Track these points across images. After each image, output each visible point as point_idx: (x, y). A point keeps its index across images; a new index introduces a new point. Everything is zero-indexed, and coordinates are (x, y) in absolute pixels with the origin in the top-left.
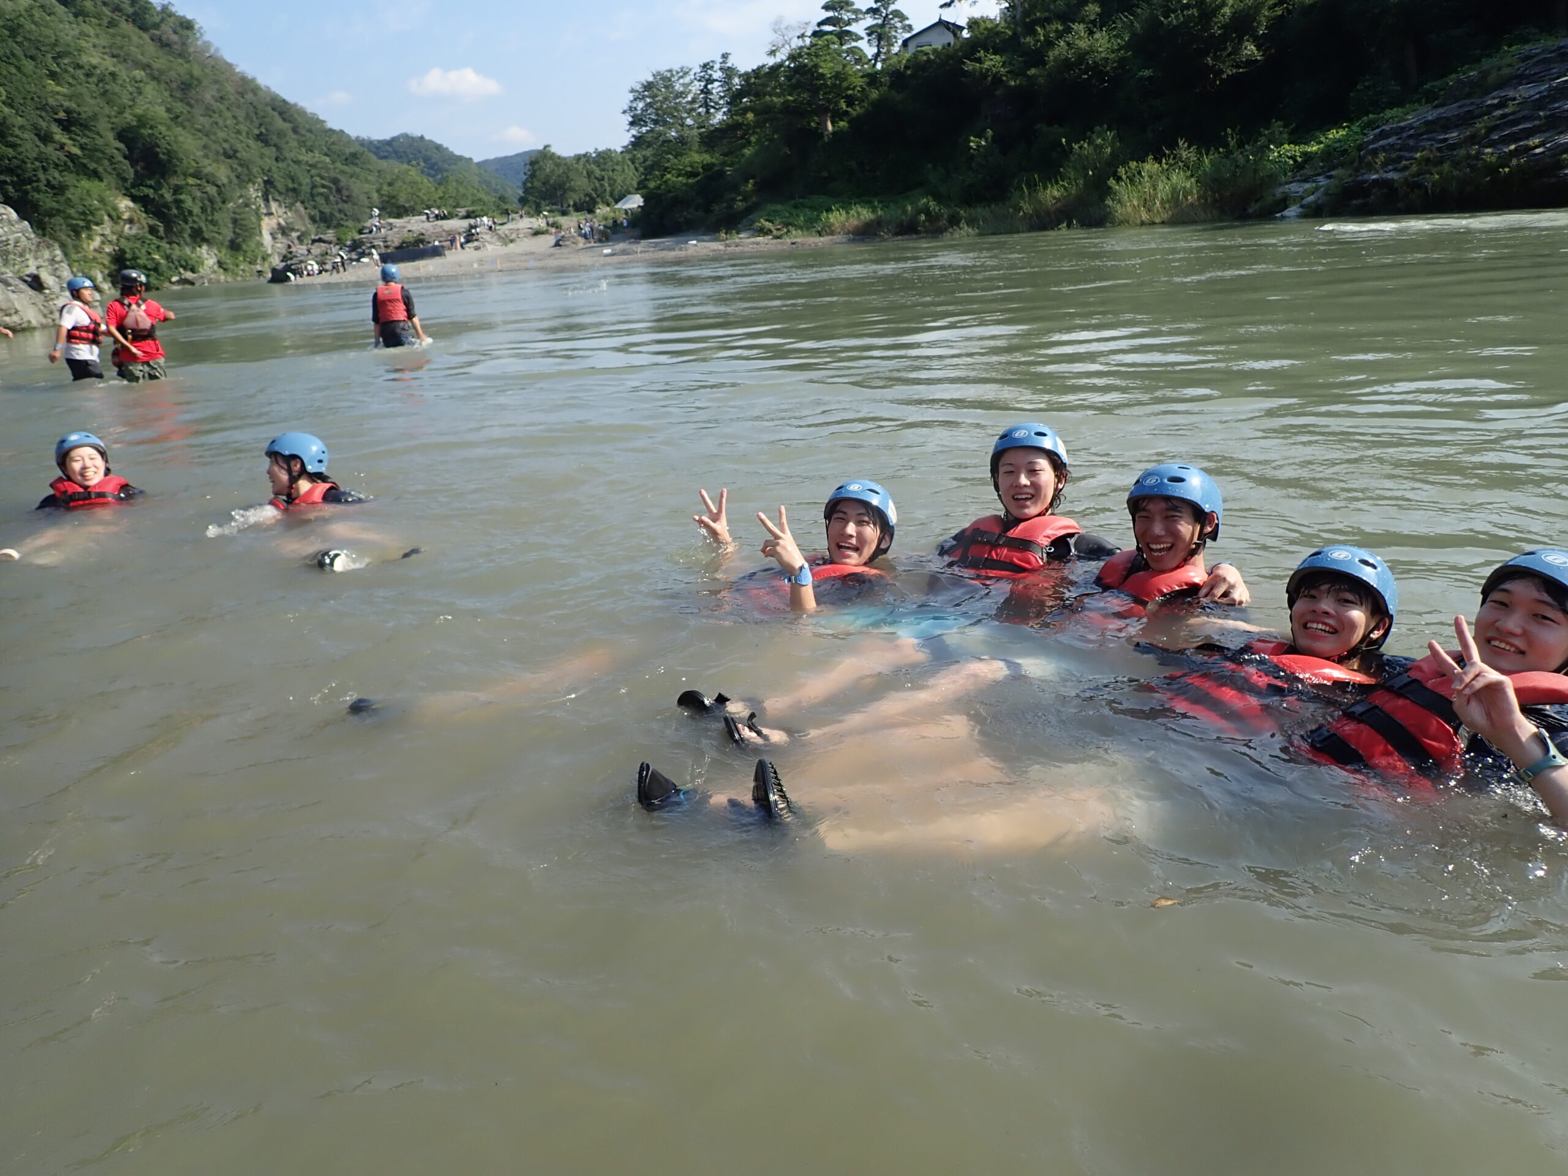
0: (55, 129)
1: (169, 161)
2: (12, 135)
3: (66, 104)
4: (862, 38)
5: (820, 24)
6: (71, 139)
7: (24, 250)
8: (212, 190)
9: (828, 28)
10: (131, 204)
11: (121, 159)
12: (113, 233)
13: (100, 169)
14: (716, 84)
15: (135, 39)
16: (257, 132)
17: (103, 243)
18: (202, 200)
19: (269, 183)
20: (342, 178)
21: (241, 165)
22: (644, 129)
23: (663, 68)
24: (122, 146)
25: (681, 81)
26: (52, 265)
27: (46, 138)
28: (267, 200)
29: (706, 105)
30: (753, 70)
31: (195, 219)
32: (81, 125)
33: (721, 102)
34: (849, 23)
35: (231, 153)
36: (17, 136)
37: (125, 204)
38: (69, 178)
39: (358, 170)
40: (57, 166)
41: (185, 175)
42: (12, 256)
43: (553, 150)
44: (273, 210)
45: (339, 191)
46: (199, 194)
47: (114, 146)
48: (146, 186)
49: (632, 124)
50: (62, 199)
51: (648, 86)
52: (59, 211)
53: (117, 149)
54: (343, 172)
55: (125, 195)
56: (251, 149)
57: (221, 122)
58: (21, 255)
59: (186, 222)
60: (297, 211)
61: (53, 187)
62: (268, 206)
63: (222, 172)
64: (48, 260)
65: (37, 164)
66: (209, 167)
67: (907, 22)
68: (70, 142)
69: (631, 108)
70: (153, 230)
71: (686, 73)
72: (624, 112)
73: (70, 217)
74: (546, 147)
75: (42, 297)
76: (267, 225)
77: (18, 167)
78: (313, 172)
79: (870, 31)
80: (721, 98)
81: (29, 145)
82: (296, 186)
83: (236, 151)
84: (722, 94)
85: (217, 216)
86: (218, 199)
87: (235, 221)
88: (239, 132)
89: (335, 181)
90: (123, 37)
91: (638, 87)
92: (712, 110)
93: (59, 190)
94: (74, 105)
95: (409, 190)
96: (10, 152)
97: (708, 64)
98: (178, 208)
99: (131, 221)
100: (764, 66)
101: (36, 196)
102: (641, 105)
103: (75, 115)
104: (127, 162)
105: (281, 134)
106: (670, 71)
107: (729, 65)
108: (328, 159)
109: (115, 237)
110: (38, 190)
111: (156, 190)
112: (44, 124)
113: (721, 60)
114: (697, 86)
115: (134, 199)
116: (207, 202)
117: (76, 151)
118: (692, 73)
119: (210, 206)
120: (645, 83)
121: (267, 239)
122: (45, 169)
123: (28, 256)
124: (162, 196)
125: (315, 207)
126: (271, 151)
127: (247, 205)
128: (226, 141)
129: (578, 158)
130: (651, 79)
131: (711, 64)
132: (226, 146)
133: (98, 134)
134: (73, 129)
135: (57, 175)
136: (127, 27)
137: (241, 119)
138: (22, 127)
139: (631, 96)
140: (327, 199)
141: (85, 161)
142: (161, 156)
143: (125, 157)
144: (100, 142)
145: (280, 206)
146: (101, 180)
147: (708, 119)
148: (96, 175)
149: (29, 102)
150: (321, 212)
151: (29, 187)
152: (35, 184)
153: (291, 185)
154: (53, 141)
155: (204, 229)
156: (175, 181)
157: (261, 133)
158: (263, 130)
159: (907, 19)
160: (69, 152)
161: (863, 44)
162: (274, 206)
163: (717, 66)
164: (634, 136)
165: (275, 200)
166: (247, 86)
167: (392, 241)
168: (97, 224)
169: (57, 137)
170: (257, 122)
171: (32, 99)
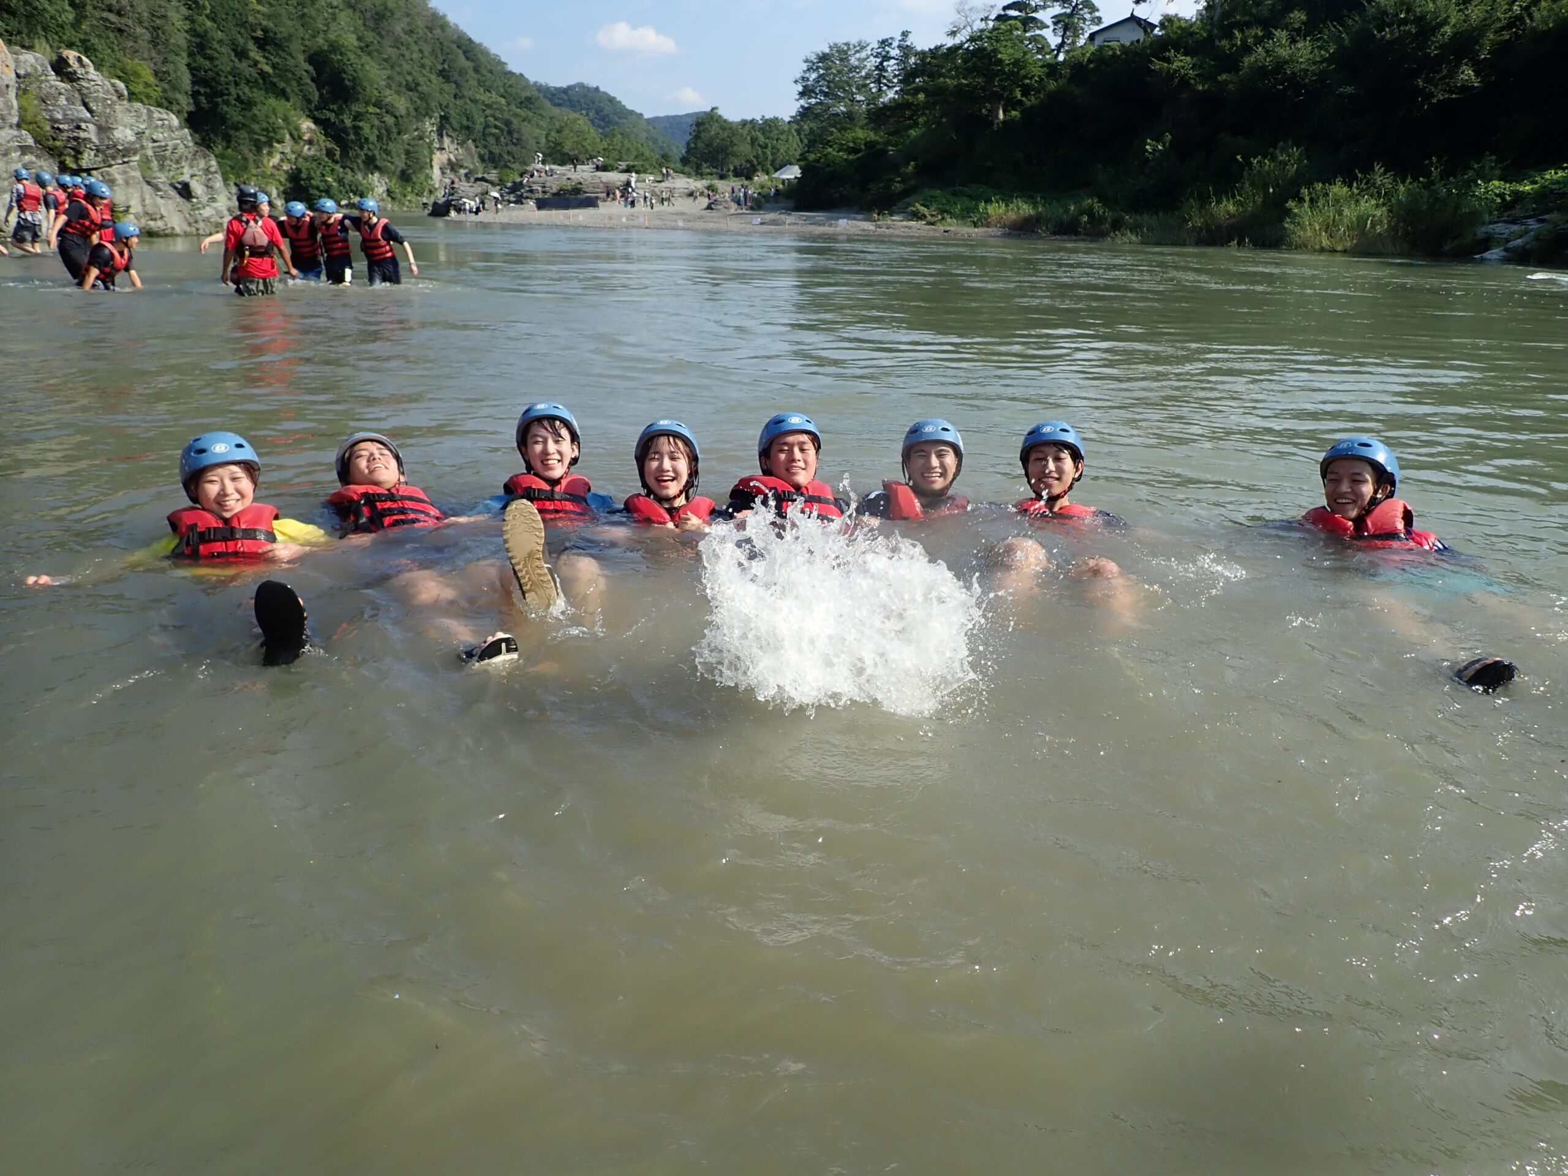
0: (251, 45)
1: (354, 88)
2: (210, 48)
3: (264, 23)
4: (1048, 27)
5: (1005, 8)
6: (264, 57)
7: (181, 158)
8: (389, 120)
9: (1013, 13)
10: (313, 126)
11: (308, 81)
12: (293, 152)
13: (288, 90)
14: (893, 62)
16: (440, 67)
17: (282, 160)
18: (379, 129)
19: (444, 118)
20: (515, 121)
21: (421, 99)
22: (813, 101)
23: (841, 40)
24: (311, 69)
25: (857, 55)
26: (206, 175)
27: (241, 54)
28: (441, 135)
29: (878, 81)
30: (930, 50)
31: (371, 146)
32: (276, 45)
33: (895, 80)
34: (1036, 10)
35: (413, 85)
36: (215, 50)
37: (307, 125)
38: (257, 95)
39: (531, 114)
40: (248, 82)
41: (367, 103)
42: (168, 162)
43: (720, 112)
44: (446, 146)
45: (510, 133)
46: (377, 123)
47: (305, 67)
48: (329, 110)
49: (802, 94)
50: (249, 114)
51: (823, 58)
52: (244, 125)
53: (306, 71)
54: (516, 115)
55: (308, 116)
56: (432, 84)
57: (408, 57)
58: (177, 162)
59: (362, 148)
60: (468, 149)
61: (242, 102)
62: (441, 141)
63: (402, 104)
64: (203, 169)
65: (231, 78)
66: (390, 97)
67: (1097, 14)
68: (261, 59)
69: (803, 78)
70: (330, 153)
71: (863, 48)
72: (796, 82)
73: (252, 132)
74: (713, 109)
75: (189, 205)
76: (439, 159)
77: (213, 79)
78: (488, 112)
79: (1057, 20)
80: (895, 76)
81: (225, 59)
82: (470, 124)
83: (418, 84)
84: (897, 73)
85: (391, 146)
86: (394, 130)
87: (408, 153)
88: (423, 66)
89: (508, 123)
91: (813, 58)
92: (885, 88)
93: (247, 105)
94: (272, 25)
95: (575, 139)
96: (207, 64)
97: (887, 40)
98: (357, 134)
99: (310, 142)
100: (941, 46)
101: (225, 108)
102: (814, 76)
103: (271, 35)
104: (313, 85)
105: (462, 72)
106: (847, 44)
107: (908, 43)
108: (503, 101)
109: (294, 156)
110: (227, 103)
111: (337, 115)
112: (241, 41)
113: (900, 38)
114: (873, 62)
115: (316, 121)
116: (383, 131)
117: (268, 69)
118: (869, 48)
119: (386, 135)
120: (820, 54)
121: (436, 172)
122: (237, 84)
123: (183, 164)
124: (343, 121)
125: (485, 147)
126: (450, 88)
127: (421, 138)
128: (410, 73)
129: (744, 123)
130: (827, 50)
131: (890, 41)
132: (409, 78)
133: (290, 55)
134: (268, 47)
135: (247, 90)
137: (426, 54)
138: (220, 41)
139: (805, 66)
140: (498, 139)
141: (275, 80)
142: (347, 82)
143: (313, 80)
144: (291, 62)
145: (452, 142)
146: (288, 100)
147: (880, 96)
148: (283, 94)
149: (230, 18)
150: (491, 152)
151: (220, 100)
152: (225, 98)
153: (465, 123)
154: (247, 58)
155: (378, 157)
156: (356, 108)
157: (444, 69)
158: (446, 66)
159: (1098, 10)
160: (261, 70)
161: (1045, 32)
162: (447, 141)
164: (802, 107)
165: (448, 135)
166: (437, 22)
167: (551, 188)
168: (279, 142)
169: (252, 54)
170: (441, 59)
171: (234, 15)
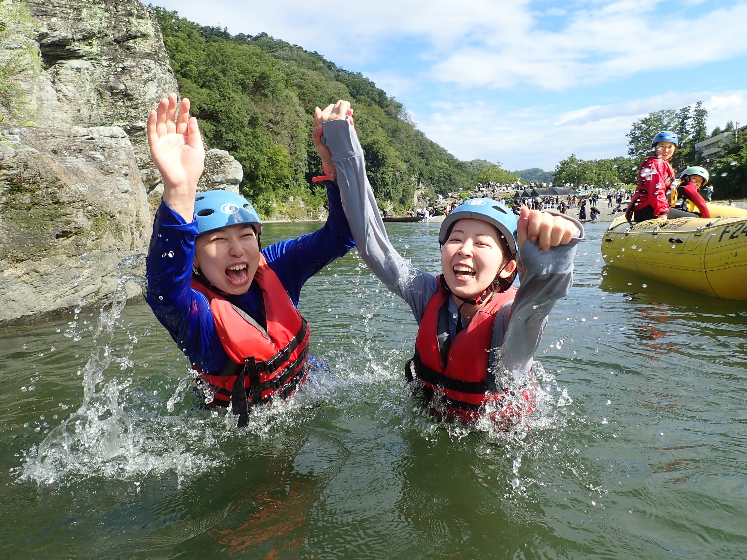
8: (398, 174)
15: (378, 110)
19: (421, 174)
25: (668, 118)
31: (389, 187)
39: (460, 171)
41: (388, 167)
44: (420, 187)
45: (450, 180)
46: (392, 176)
49: (631, 142)
54: (453, 172)
60: (431, 188)
62: (418, 185)
63: (403, 167)
69: (632, 133)
71: (671, 113)
76: (418, 193)
78: (441, 170)
82: (432, 177)
85: (397, 187)
86: (400, 179)
87: (404, 190)
89: (449, 176)
90: (374, 110)
91: (639, 122)
97: (687, 108)
102: (639, 132)
106: (661, 112)
107: (701, 108)
108: (447, 165)
114: (677, 121)
118: (675, 113)
119: (396, 182)
120: (644, 119)
121: (416, 199)
125: (438, 186)
126: (424, 161)
127: (410, 184)
128: (406, 155)
130: (648, 117)
136: (376, 107)
137: (414, 146)
139: (633, 128)
140: (444, 183)
142: (380, 157)
145: (424, 185)
150: (441, 189)
155: (391, 191)
156: (382, 169)
158: (422, 152)
163: (693, 109)
164: (631, 149)
165: (422, 182)
170: (420, 148)
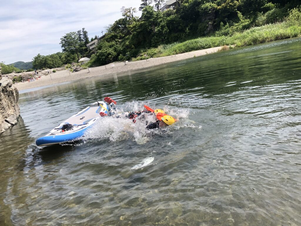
9: (144, 6)
14: (82, 35)
29: (80, 40)
49: (62, 46)
51: (65, 37)
72: (60, 44)
74: (39, 54)
84: (84, 38)
97: (79, 31)
114: (77, 36)
130: (66, 35)
147: (81, 43)
163: (82, 31)
164: (63, 49)
